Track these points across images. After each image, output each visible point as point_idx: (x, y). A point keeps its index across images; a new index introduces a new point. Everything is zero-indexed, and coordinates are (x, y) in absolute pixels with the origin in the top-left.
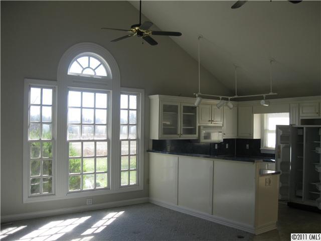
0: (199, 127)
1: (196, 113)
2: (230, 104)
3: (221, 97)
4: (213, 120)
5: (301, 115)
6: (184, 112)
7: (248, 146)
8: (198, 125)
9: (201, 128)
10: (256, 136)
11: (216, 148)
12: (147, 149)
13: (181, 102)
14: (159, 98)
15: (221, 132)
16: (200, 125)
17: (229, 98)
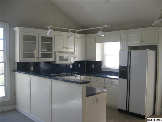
0: (55, 52)
1: (52, 42)
2: (78, 35)
3: (70, 30)
4: (66, 47)
5: (129, 43)
6: (41, 41)
7: (93, 65)
8: (54, 50)
9: (57, 53)
10: (98, 59)
11: (71, 67)
12: (13, 70)
13: (39, 33)
14: (19, 29)
15: (73, 56)
16: (55, 51)
17: (77, 31)
